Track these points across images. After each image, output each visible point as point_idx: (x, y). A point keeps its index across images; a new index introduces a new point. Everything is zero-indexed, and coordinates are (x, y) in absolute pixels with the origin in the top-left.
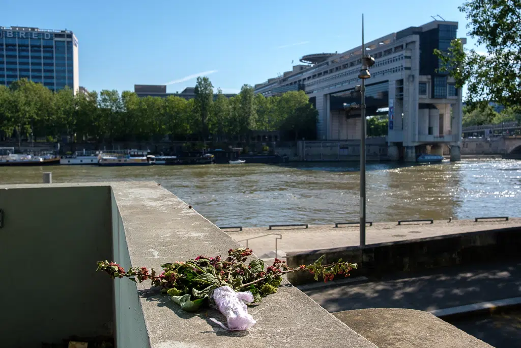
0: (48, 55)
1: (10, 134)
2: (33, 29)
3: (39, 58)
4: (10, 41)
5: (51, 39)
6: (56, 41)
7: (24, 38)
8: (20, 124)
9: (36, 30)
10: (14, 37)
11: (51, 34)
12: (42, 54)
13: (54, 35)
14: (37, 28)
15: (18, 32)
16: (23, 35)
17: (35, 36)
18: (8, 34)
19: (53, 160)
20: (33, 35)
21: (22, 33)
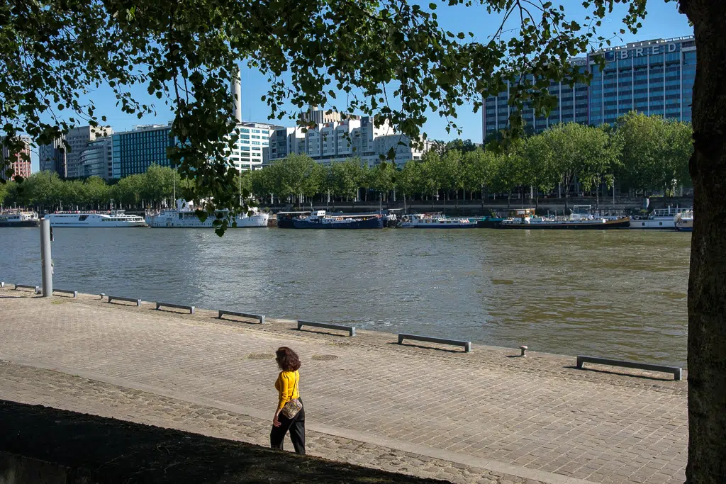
0: (672, 74)
1: (589, 187)
2: (654, 42)
3: (661, 80)
4: (625, 64)
5: (678, 51)
6: (684, 53)
7: (641, 56)
8: (598, 174)
9: (657, 42)
10: (629, 58)
11: (677, 43)
12: (664, 75)
13: (681, 44)
14: (659, 40)
15: (635, 50)
16: (640, 52)
17: (655, 51)
18: (622, 54)
19: (620, 221)
20: (653, 50)
21: (639, 50)
